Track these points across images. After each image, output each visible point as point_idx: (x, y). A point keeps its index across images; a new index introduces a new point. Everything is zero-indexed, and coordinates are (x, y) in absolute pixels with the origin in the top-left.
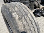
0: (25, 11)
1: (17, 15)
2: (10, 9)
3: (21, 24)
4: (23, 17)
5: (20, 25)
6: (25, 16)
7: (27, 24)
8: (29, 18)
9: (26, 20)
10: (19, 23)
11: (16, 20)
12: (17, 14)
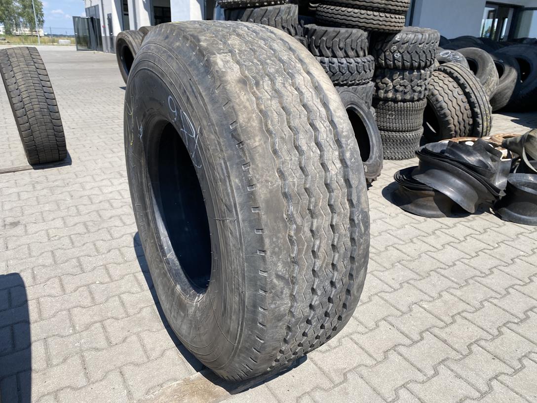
0: (285, 58)
1: (236, 67)
2: (202, 38)
3: (247, 104)
4: (267, 78)
5: (245, 107)
6: (279, 80)
7: (279, 115)
8: (301, 93)
9: (277, 94)
10: (243, 99)
11: (226, 81)
12: (238, 63)
